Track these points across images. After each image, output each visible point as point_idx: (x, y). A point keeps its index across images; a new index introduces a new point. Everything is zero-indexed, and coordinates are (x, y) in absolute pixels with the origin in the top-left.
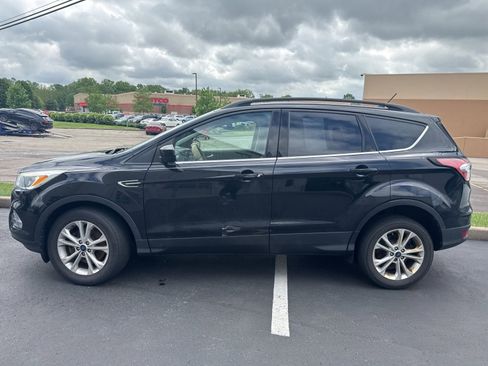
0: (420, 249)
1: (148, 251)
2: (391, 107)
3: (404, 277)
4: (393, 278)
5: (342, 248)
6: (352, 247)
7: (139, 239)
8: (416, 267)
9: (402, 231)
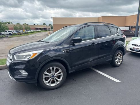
0: (121, 56)
1: (71, 72)
2: (111, 24)
3: (120, 63)
4: (118, 64)
5: (110, 59)
6: (112, 59)
7: (69, 69)
8: (121, 60)
9: (119, 53)
